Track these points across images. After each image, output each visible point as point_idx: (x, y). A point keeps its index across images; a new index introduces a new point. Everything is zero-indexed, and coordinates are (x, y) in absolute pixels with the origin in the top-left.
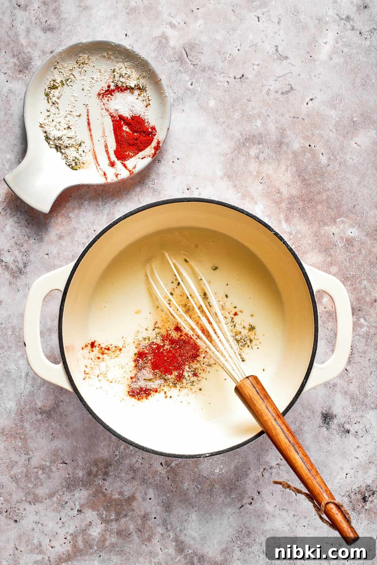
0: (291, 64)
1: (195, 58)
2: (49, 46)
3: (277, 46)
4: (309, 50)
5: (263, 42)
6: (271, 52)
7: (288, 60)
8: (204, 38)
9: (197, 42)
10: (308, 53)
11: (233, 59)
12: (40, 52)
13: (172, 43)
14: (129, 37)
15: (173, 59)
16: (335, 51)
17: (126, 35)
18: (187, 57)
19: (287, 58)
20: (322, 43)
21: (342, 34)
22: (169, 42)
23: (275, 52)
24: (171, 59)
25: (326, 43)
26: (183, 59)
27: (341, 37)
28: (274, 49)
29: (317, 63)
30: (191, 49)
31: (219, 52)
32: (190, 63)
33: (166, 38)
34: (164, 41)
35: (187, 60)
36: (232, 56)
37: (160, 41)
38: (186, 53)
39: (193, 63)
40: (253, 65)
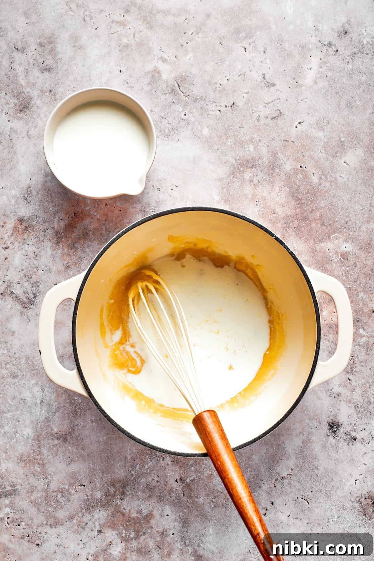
0: (279, 90)
1: (187, 89)
2: (47, 85)
3: (264, 74)
4: (295, 77)
5: (251, 71)
6: (259, 80)
7: (276, 87)
8: (194, 71)
9: (188, 74)
10: (294, 79)
11: (224, 89)
12: (39, 91)
13: (164, 76)
14: (123, 73)
15: (166, 92)
16: (320, 76)
17: (120, 71)
18: (180, 89)
19: (275, 85)
20: (306, 69)
21: (326, 59)
22: (161, 76)
23: (262, 80)
24: (164, 91)
25: (310, 69)
26: (176, 92)
27: (325, 63)
28: (261, 78)
29: (303, 88)
30: (182, 81)
31: (210, 83)
32: (182, 94)
33: (159, 72)
34: (157, 75)
35: (180, 92)
36: (222, 86)
37: (152, 75)
38: (179, 86)
39: (186, 94)
40: (243, 93)
